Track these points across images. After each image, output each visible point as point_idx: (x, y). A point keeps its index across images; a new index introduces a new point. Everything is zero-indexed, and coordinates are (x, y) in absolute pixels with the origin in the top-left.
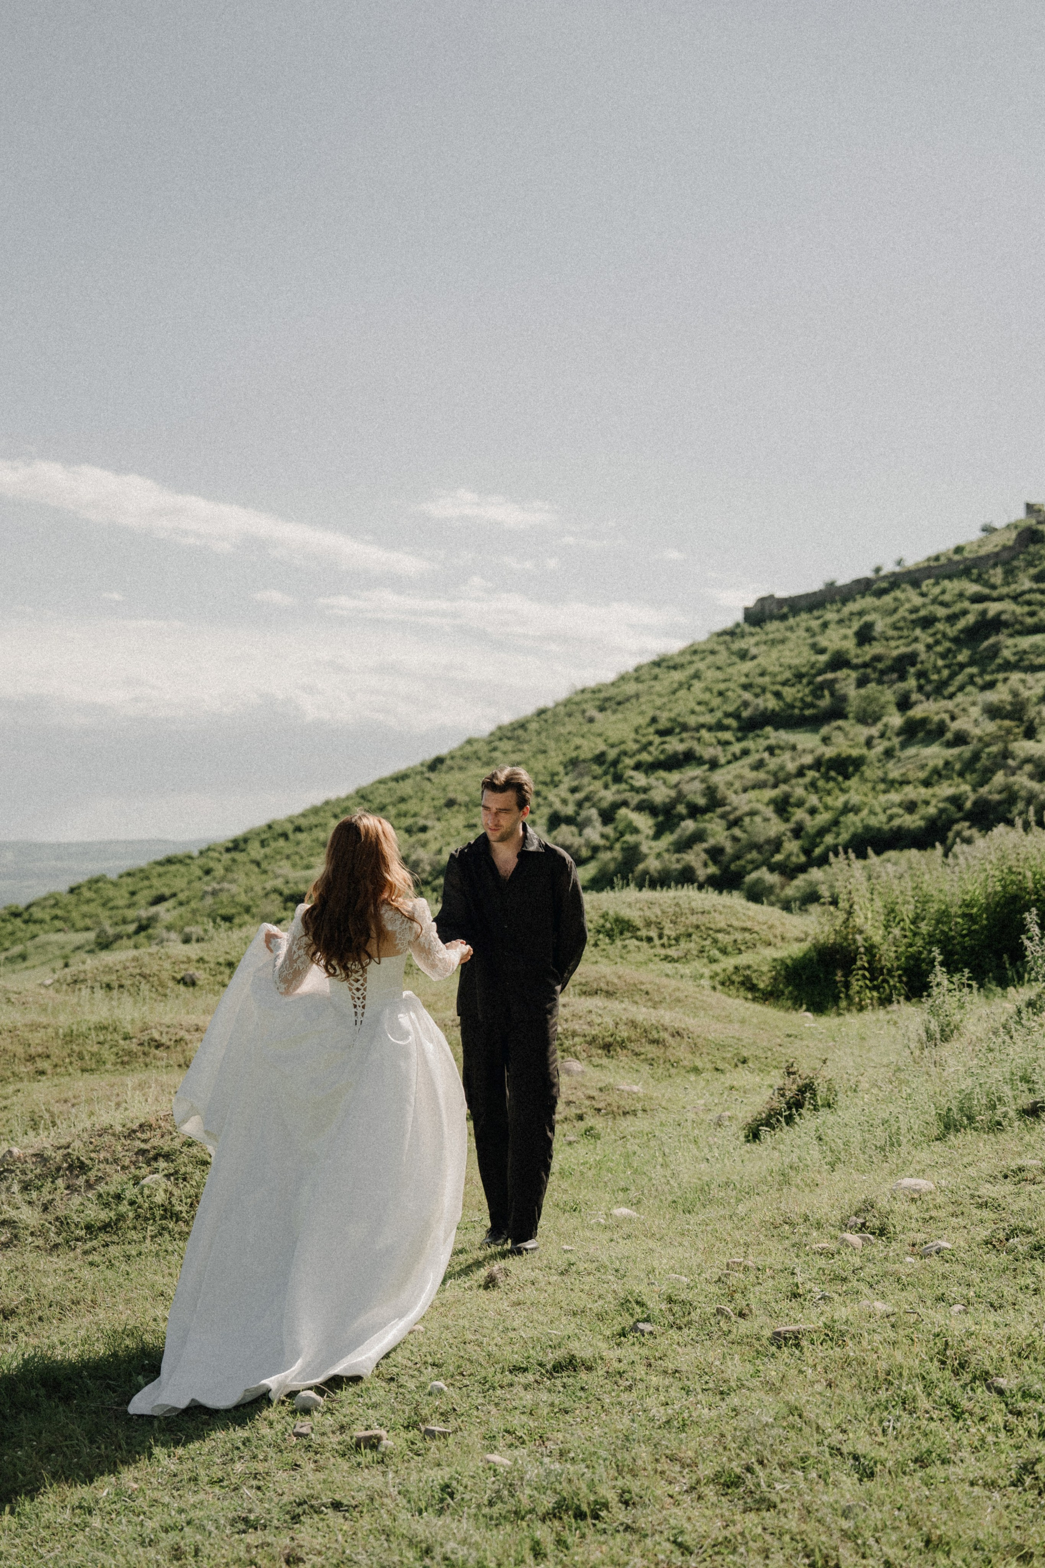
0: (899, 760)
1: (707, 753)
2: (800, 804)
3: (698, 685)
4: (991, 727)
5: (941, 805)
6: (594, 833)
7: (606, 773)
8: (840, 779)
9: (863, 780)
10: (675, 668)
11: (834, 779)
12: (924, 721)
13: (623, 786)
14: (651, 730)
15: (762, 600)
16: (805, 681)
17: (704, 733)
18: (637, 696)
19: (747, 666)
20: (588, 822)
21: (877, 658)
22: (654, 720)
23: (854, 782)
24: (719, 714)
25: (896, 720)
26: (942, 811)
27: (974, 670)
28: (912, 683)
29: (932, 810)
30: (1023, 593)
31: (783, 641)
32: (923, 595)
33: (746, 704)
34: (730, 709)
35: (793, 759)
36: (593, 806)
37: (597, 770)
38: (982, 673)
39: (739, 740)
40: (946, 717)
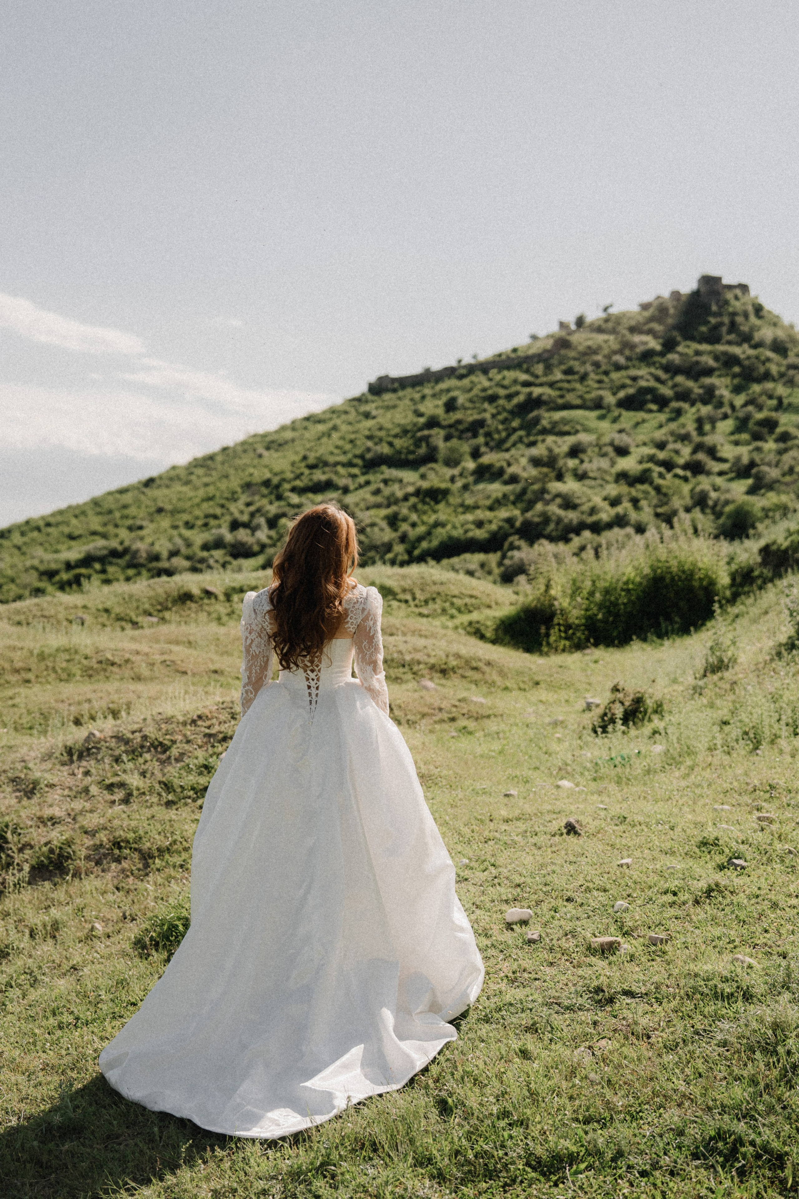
0: (472, 492)
1: (342, 482)
2: (405, 520)
3: (335, 435)
4: (533, 472)
5: (501, 524)
6: (263, 535)
7: (271, 493)
8: (432, 503)
9: (448, 504)
10: (319, 422)
11: (429, 504)
12: (489, 467)
13: (282, 503)
14: (303, 464)
15: (381, 379)
16: (409, 435)
17: (340, 469)
18: (293, 440)
19: (370, 423)
20: (258, 527)
21: (459, 422)
22: (305, 458)
23: (441, 506)
24: (350, 456)
25: (471, 465)
26: (500, 528)
27: (522, 433)
28: (481, 440)
29: (494, 527)
30: (557, 382)
31: (395, 407)
32: (490, 380)
33: (368, 450)
34: (358, 452)
35: (401, 489)
36: (262, 515)
37: (265, 491)
38: (528, 435)
39: (364, 474)
40: (504, 464)
